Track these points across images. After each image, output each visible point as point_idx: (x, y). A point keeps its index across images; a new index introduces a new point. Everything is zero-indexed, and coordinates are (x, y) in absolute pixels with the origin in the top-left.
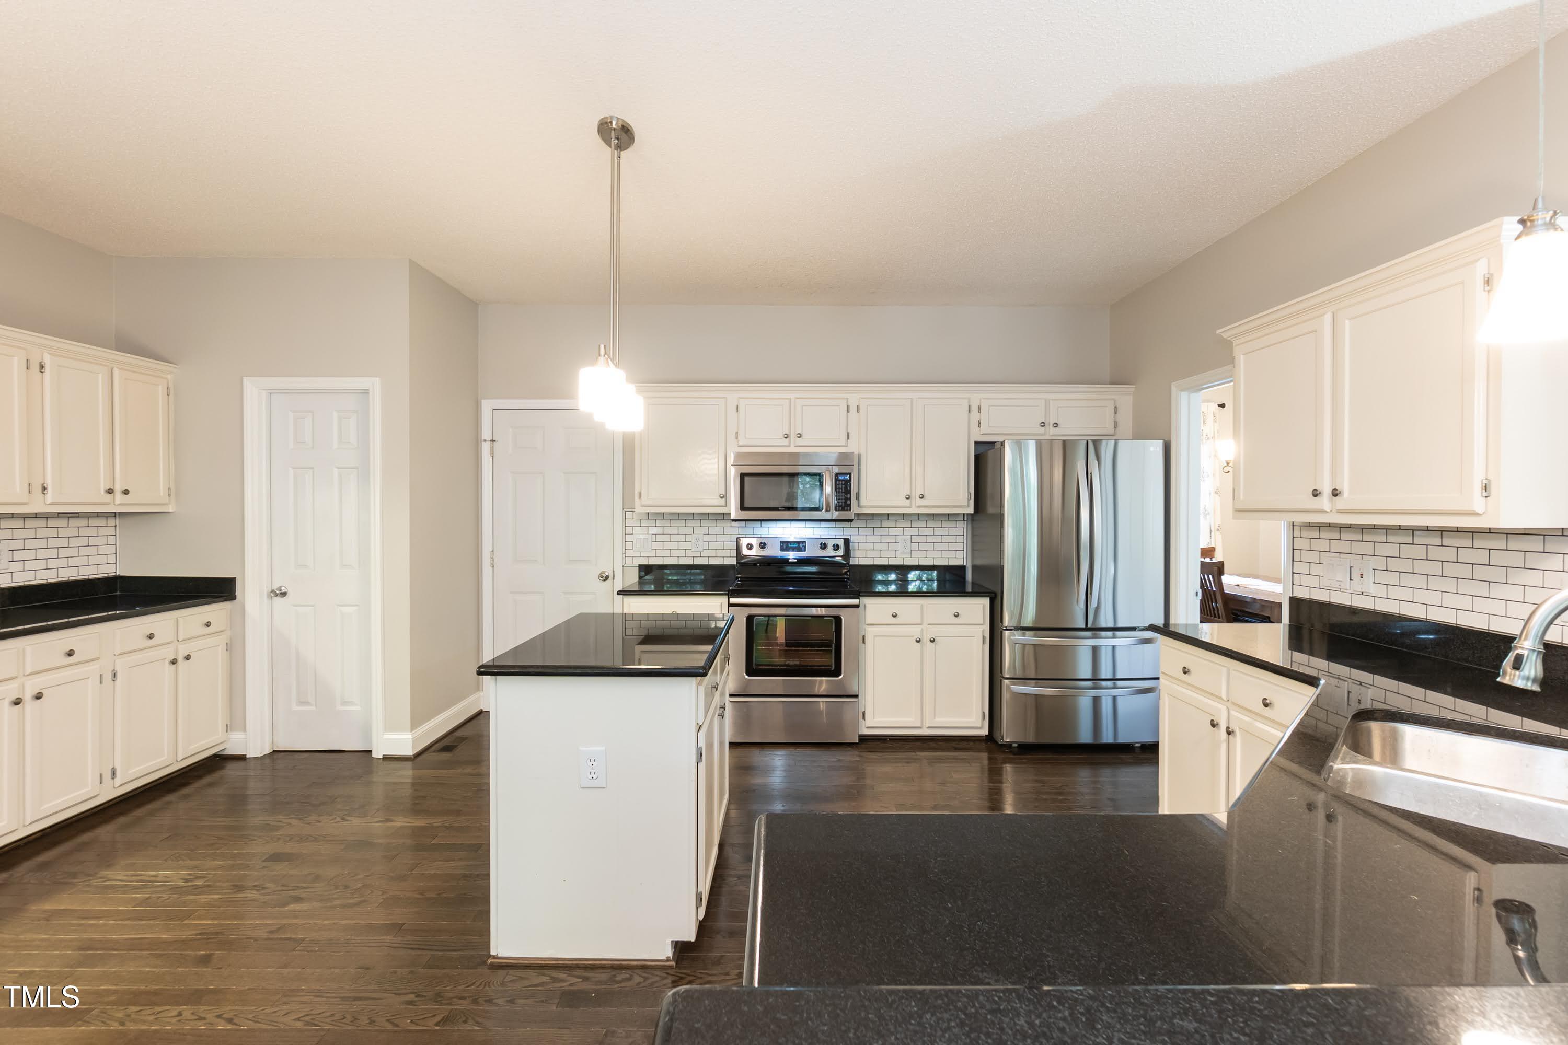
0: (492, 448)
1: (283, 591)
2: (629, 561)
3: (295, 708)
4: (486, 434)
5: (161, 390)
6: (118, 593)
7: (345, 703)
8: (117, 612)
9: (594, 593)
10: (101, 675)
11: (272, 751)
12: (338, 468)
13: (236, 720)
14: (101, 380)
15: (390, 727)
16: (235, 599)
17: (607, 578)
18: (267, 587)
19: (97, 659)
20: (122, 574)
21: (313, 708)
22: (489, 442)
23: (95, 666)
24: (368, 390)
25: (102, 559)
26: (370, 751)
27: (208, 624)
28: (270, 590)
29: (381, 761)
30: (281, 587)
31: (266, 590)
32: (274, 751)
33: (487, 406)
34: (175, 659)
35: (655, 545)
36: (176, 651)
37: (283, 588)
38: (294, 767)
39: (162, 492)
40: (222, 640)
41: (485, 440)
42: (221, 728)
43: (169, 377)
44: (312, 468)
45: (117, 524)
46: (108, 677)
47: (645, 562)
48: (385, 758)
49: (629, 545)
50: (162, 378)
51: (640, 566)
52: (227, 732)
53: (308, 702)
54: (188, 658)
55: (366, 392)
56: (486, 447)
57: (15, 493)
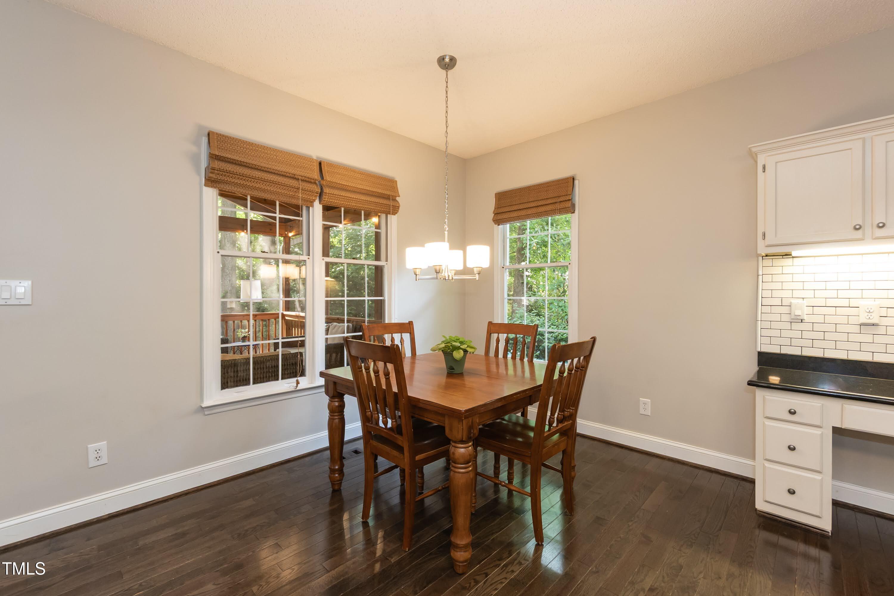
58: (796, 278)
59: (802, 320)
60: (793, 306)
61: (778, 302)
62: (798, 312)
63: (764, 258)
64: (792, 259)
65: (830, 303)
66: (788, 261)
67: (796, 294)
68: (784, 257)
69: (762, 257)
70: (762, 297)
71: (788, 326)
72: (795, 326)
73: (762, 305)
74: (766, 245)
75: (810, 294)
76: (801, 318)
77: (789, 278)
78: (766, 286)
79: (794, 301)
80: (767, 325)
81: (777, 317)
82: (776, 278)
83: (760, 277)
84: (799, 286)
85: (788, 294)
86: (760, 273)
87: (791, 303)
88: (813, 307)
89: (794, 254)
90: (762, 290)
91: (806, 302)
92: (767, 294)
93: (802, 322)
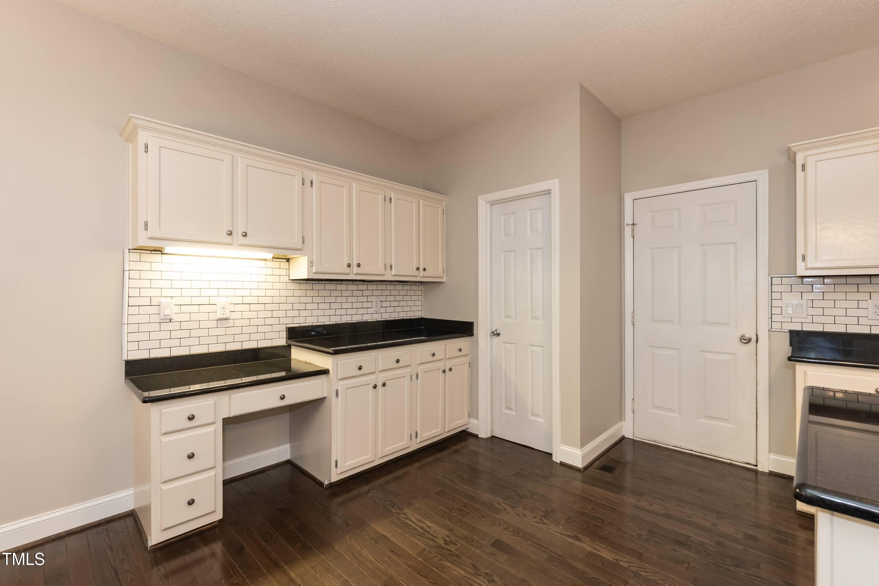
0: (633, 230)
1: (498, 332)
2: (776, 326)
3: (505, 411)
4: (628, 219)
5: (440, 211)
6: (422, 327)
7: (534, 415)
8: (422, 338)
9: (734, 354)
10: (411, 375)
11: (491, 435)
12: (530, 249)
13: (473, 413)
14: (414, 205)
15: (566, 441)
16: (473, 335)
17: (750, 340)
18: (489, 329)
19: (409, 366)
20: (424, 317)
21: (513, 413)
22: (631, 225)
23: (408, 370)
24: (550, 190)
25: (416, 308)
26: (551, 454)
27: (460, 350)
28: (491, 332)
29: (559, 465)
30: (497, 330)
31: (489, 332)
32: (493, 436)
33: (628, 198)
34: (444, 370)
35: (812, 311)
36: (445, 365)
37: (498, 330)
38: (504, 453)
39: (440, 270)
40: (467, 359)
41: (628, 225)
42: (466, 415)
43: (444, 203)
44: (514, 251)
45: (423, 289)
46: (414, 377)
47: (797, 327)
48: (562, 464)
49: (775, 311)
50: (440, 204)
51: (791, 332)
52: (469, 418)
53: (512, 409)
54: (450, 370)
55: (548, 192)
56: (628, 231)
57: (380, 269)
58: (165, 276)
59: (170, 320)
60: (162, 305)
61: (147, 302)
62: (167, 312)
63: (130, 251)
64: (161, 255)
65: (195, 301)
66: (157, 257)
67: (165, 293)
68: (153, 252)
69: (129, 249)
70: (129, 297)
71: (156, 327)
72: (164, 326)
73: (128, 306)
74: (149, 237)
75: (178, 293)
76: (170, 317)
77: (156, 275)
78: (133, 283)
79: (163, 300)
80: (135, 328)
81: (145, 319)
82: (144, 275)
83: (126, 273)
84: (168, 284)
85: (157, 292)
86: (127, 268)
87: (160, 302)
88: (180, 305)
89: (167, 250)
90: (129, 288)
91: (174, 301)
92: (133, 293)
93: (170, 322)
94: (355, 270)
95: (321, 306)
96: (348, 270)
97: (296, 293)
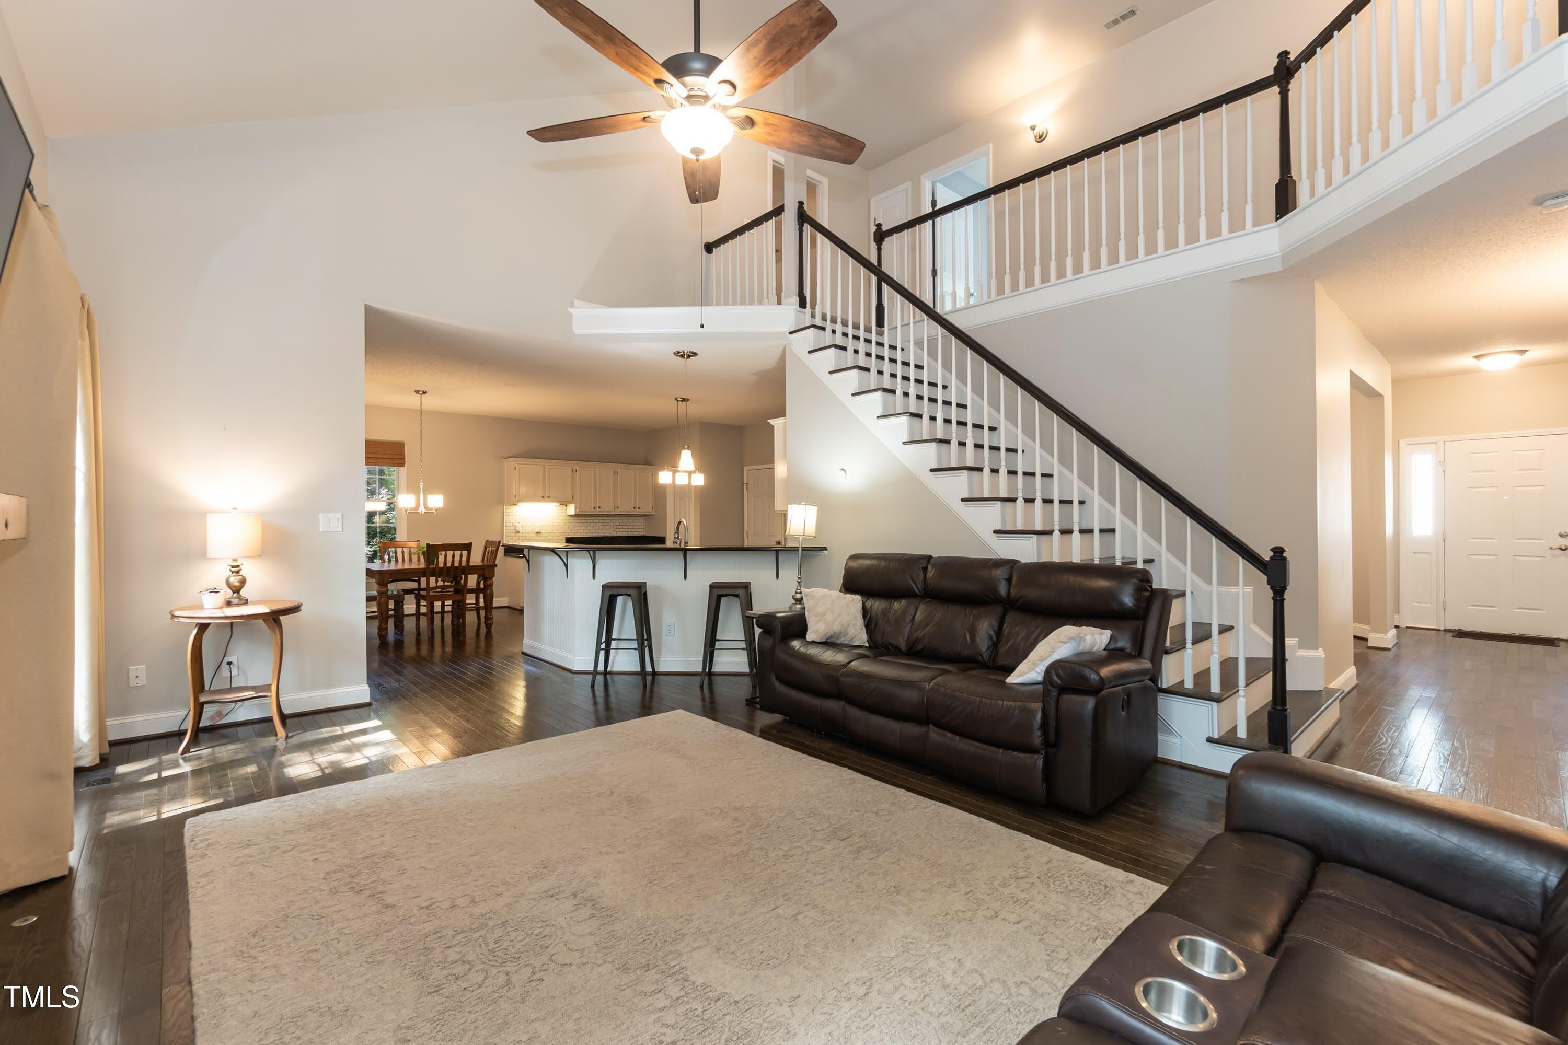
4: (745, 482)
33: (745, 469)
39: (650, 507)
56: (745, 486)
57: (612, 509)
60: (516, 526)
62: (518, 529)
70: (505, 522)
89: (518, 504)
94: (598, 510)
95: (582, 528)
96: (594, 510)
97: (570, 521)
